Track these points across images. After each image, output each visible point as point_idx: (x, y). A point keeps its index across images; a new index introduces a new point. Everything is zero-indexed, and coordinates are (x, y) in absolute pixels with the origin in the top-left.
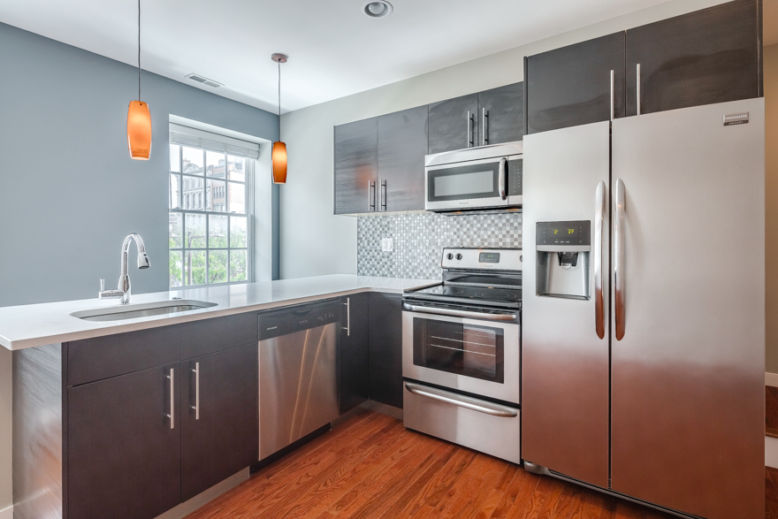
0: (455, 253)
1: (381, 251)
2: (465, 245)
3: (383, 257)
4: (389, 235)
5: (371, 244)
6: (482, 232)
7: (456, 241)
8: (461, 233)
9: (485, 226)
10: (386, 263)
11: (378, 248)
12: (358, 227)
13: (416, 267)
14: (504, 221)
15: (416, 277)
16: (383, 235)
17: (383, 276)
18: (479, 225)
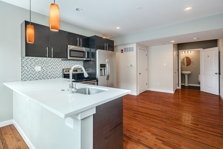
0: (67, 70)
1: (35, 71)
2: (69, 68)
3: (36, 73)
4: (39, 65)
5: (29, 69)
6: (70, 65)
7: (63, 67)
8: (65, 65)
9: (71, 63)
10: (37, 75)
11: (33, 70)
12: (22, 62)
13: (50, 75)
14: (75, 63)
15: (50, 78)
16: (36, 65)
17: (36, 80)
18: (69, 63)
